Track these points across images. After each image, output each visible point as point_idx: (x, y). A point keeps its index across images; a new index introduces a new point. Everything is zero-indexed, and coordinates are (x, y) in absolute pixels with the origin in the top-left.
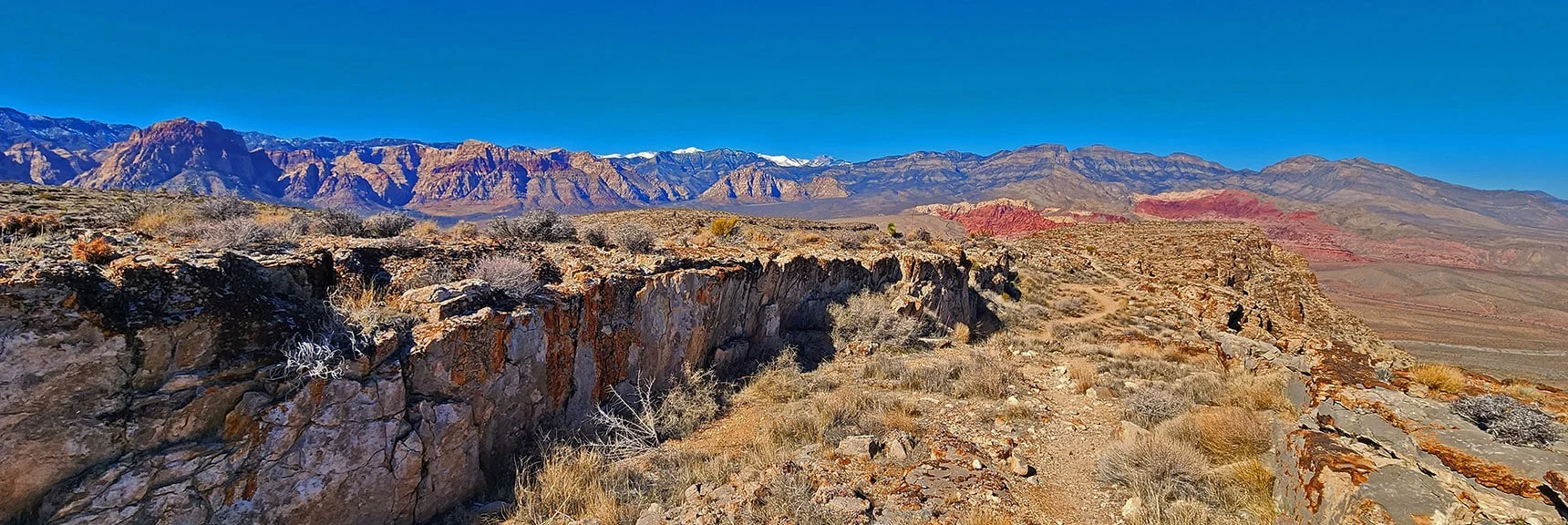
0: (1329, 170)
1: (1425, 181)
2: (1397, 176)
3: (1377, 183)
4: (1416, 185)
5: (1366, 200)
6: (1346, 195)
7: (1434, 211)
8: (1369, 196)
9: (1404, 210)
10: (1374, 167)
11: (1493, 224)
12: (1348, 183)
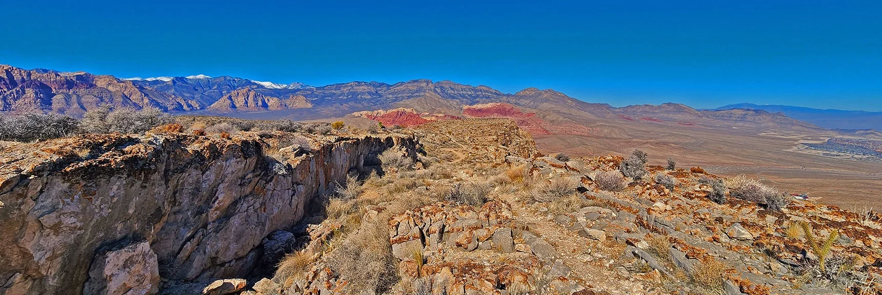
0: (540, 94)
1: (572, 99)
2: (563, 97)
3: (556, 100)
4: (569, 101)
5: (552, 108)
6: (545, 105)
7: (574, 112)
8: (553, 106)
9: (565, 112)
10: (555, 93)
11: (593, 117)
12: (547, 100)
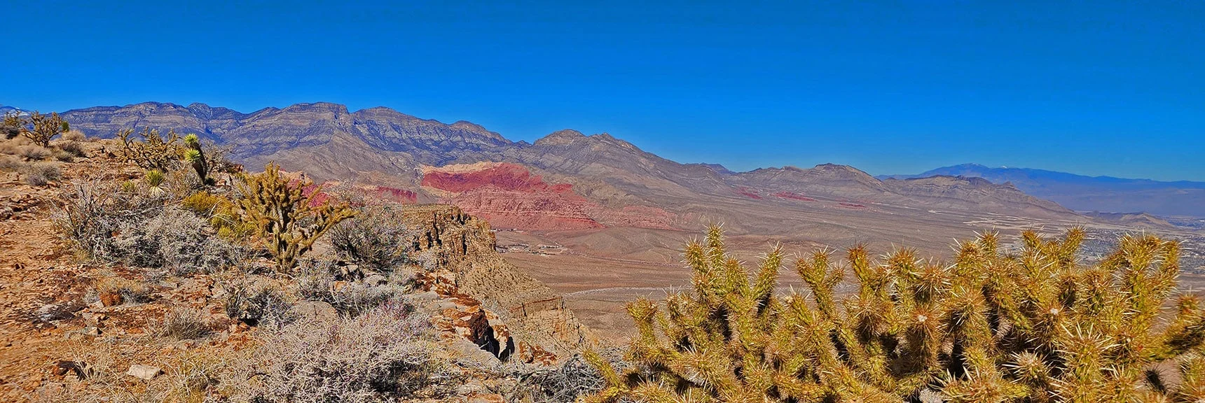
0: (585, 144)
1: (649, 156)
2: (631, 152)
3: (617, 158)
4: (643, 160)
5: (608, 173)
6: (596, 168)
7: (652, 182)
8: (611, 170)
9: (633, 181)
10: (615, 144)
11: (686, 192)
12: (598, 158)
